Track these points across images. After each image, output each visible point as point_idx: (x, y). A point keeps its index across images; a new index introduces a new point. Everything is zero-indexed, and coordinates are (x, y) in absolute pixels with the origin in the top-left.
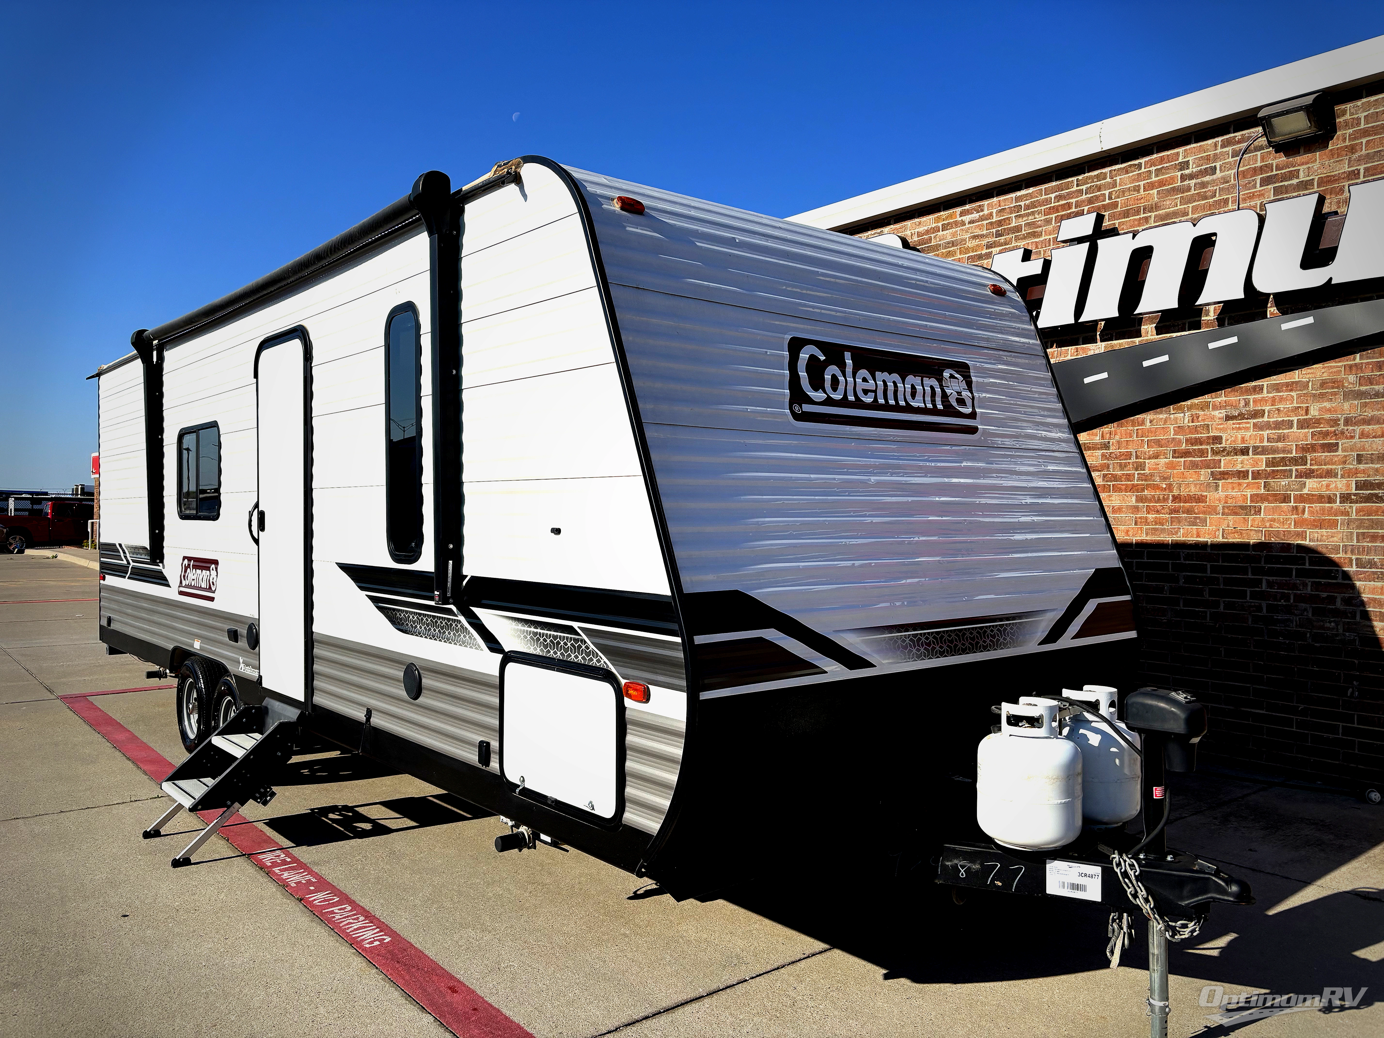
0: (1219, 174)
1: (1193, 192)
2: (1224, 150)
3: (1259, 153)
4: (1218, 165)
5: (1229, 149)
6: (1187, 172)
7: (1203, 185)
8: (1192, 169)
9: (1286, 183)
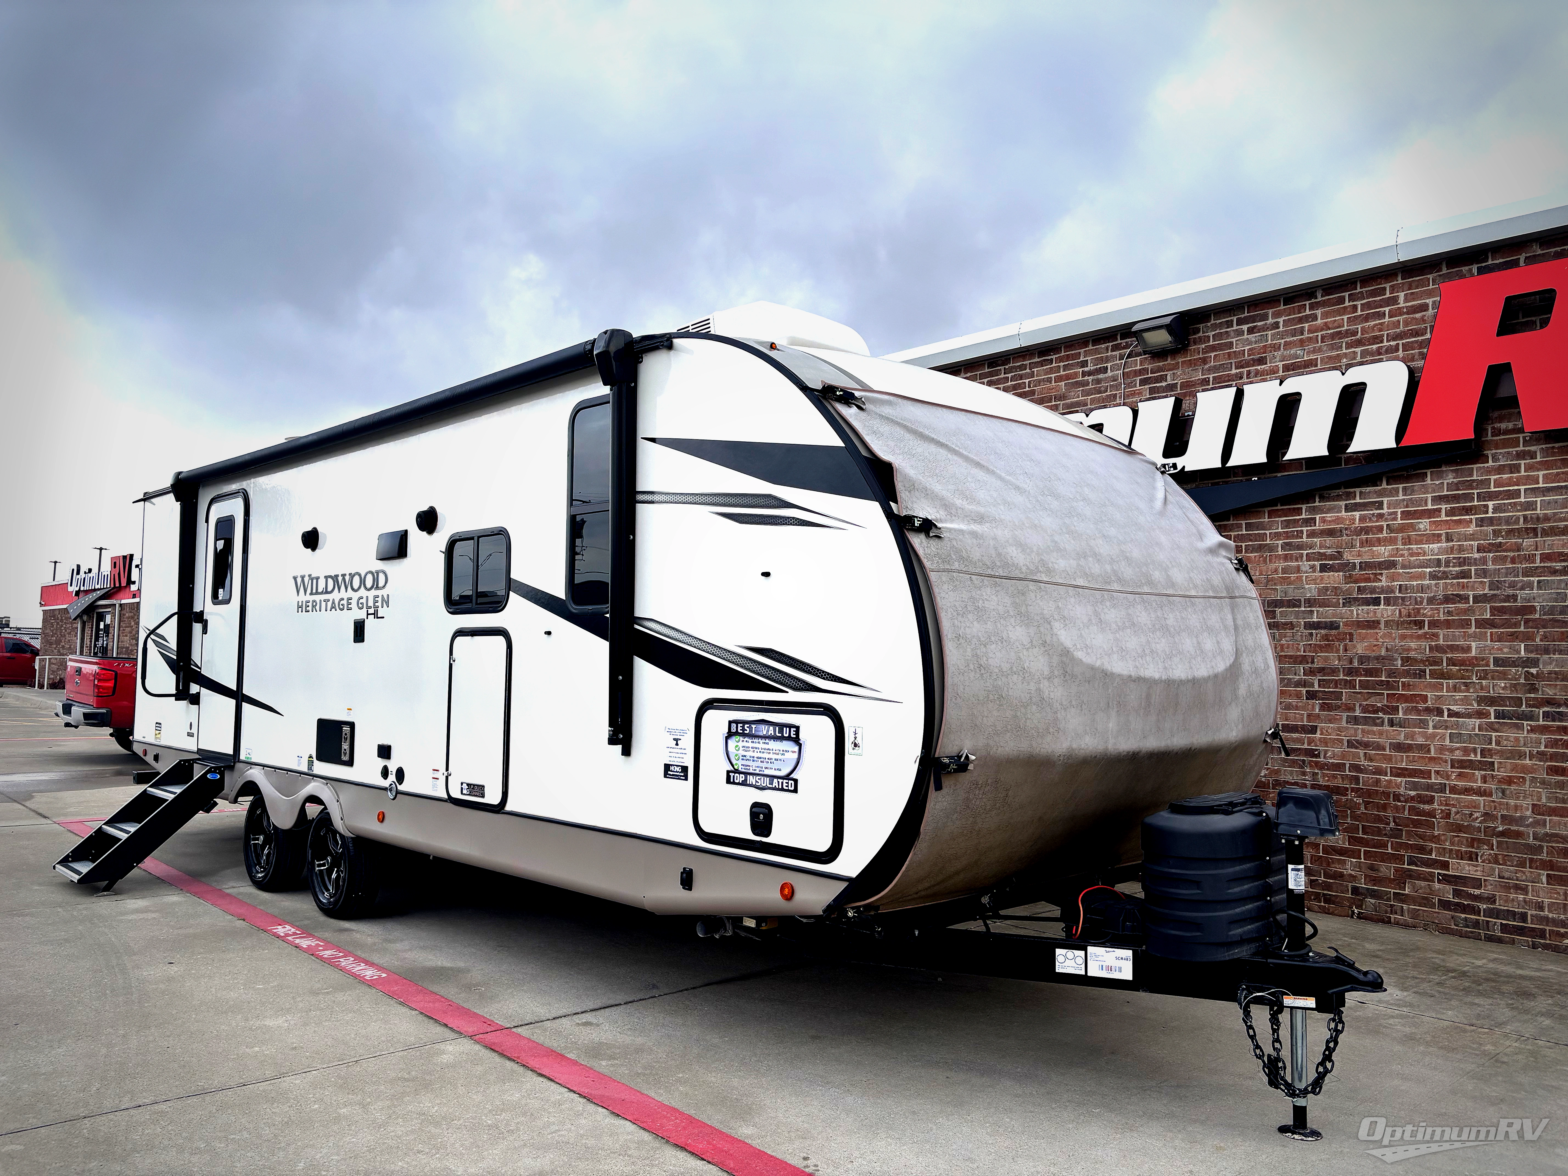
0: (1109, 373)
1: (1091, 386)
2: (1114, 353)
3: (1138, 358)
4: (1109, 365)
5: (1117, 353)
6: (1086, 369)
7: (1098, 381)
8: (1090, 368)
9: (1158, 385)
